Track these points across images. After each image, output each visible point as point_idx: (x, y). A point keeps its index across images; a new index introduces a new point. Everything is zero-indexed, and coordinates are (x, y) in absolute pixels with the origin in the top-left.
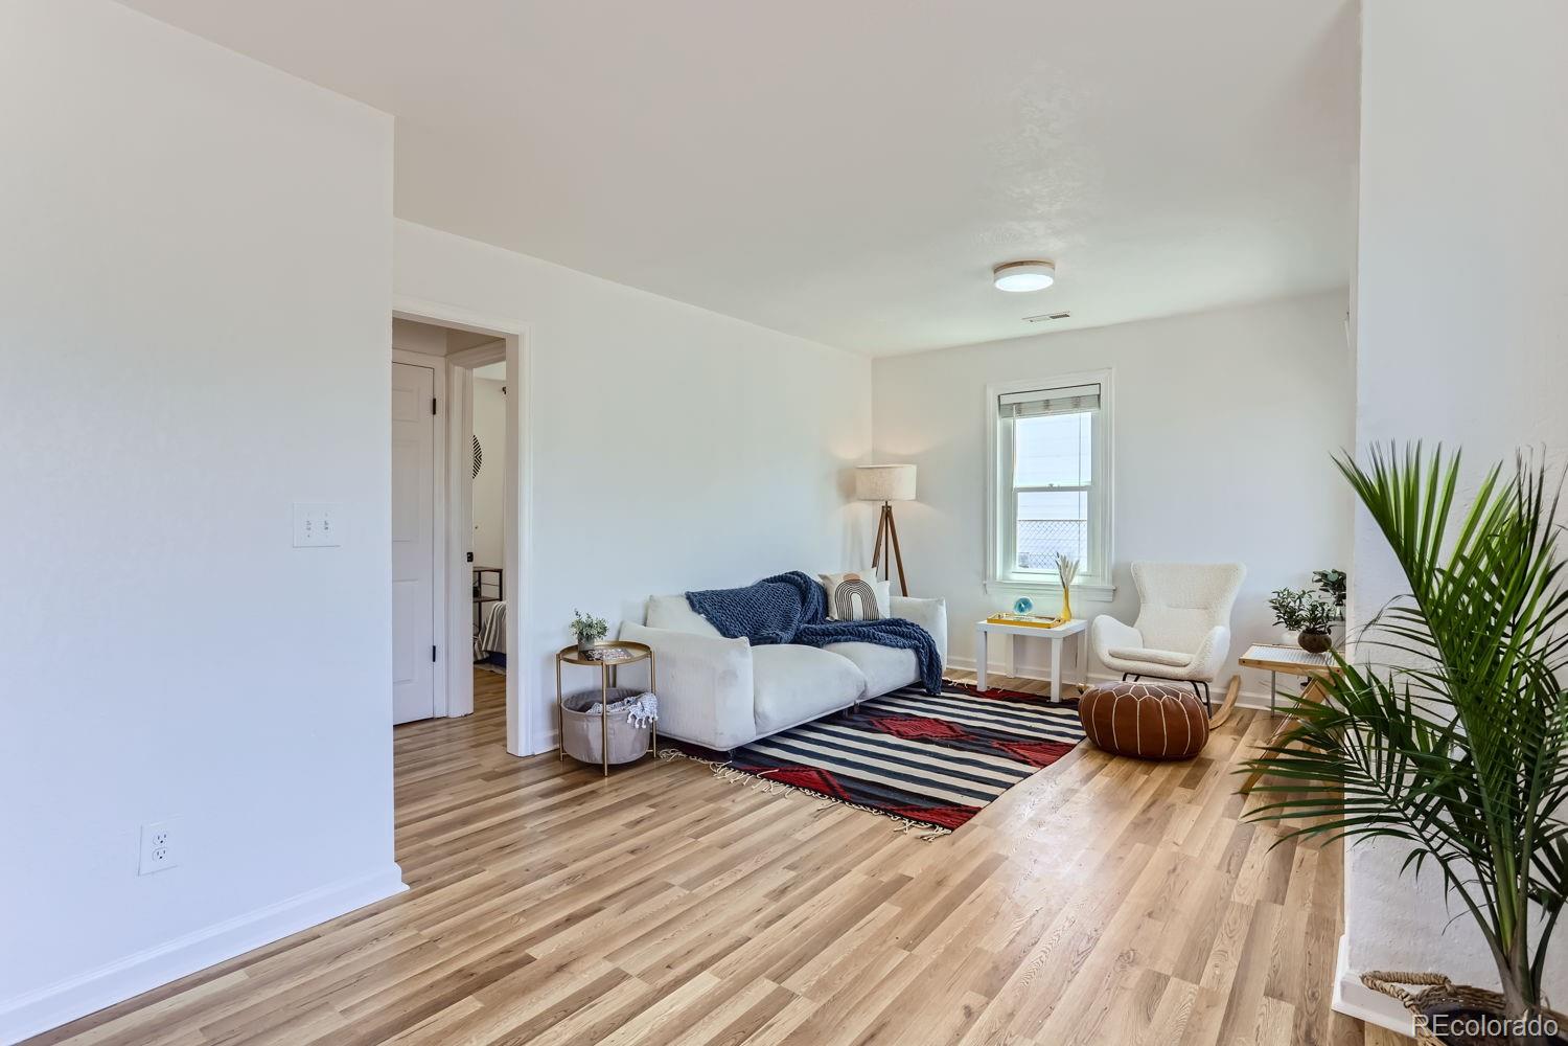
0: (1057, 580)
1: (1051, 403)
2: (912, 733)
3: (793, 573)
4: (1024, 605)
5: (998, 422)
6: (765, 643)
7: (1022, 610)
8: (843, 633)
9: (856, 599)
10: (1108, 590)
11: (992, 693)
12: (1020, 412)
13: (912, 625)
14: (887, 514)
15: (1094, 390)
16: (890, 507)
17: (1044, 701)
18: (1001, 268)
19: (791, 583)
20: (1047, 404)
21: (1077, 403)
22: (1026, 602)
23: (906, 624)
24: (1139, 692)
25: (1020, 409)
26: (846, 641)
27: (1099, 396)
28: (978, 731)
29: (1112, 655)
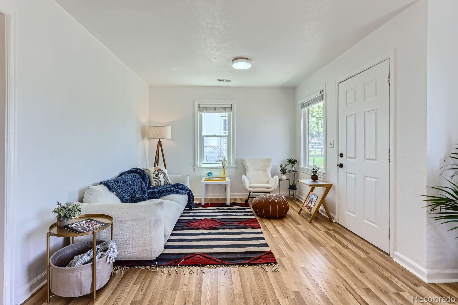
0: (221, 165)
1: (217, 109)
2: (207, 227)
3: (135, 169)
4: (210, 174)
5: (199, 113)
6: (141, 201)
7: (209, 176)
8: (166, 192)
9: (161, 177)
10: (234, 167)
11: (207, 205)
12: (206, 110)
13: (183, 185)
14: (160, 143)
15: (230, 106)
16: (161, 141)
17: (225, 205)
18: (235, 59)
19: (136, 173)
20: (215, 109)
21: (224, 109)
22: (210, 173)
23: (181, 185)
24: (270, 198)
25: (206, 109)
26: (168, 195)
27: (231, 108)
28: (228, 220)
29: (250, 187)
